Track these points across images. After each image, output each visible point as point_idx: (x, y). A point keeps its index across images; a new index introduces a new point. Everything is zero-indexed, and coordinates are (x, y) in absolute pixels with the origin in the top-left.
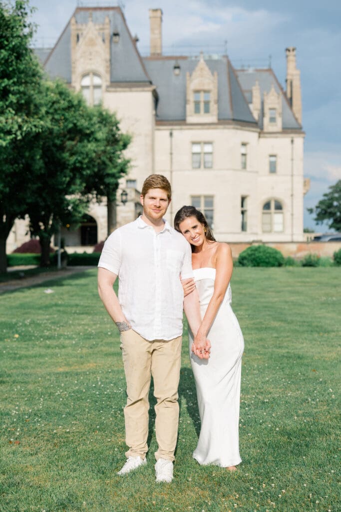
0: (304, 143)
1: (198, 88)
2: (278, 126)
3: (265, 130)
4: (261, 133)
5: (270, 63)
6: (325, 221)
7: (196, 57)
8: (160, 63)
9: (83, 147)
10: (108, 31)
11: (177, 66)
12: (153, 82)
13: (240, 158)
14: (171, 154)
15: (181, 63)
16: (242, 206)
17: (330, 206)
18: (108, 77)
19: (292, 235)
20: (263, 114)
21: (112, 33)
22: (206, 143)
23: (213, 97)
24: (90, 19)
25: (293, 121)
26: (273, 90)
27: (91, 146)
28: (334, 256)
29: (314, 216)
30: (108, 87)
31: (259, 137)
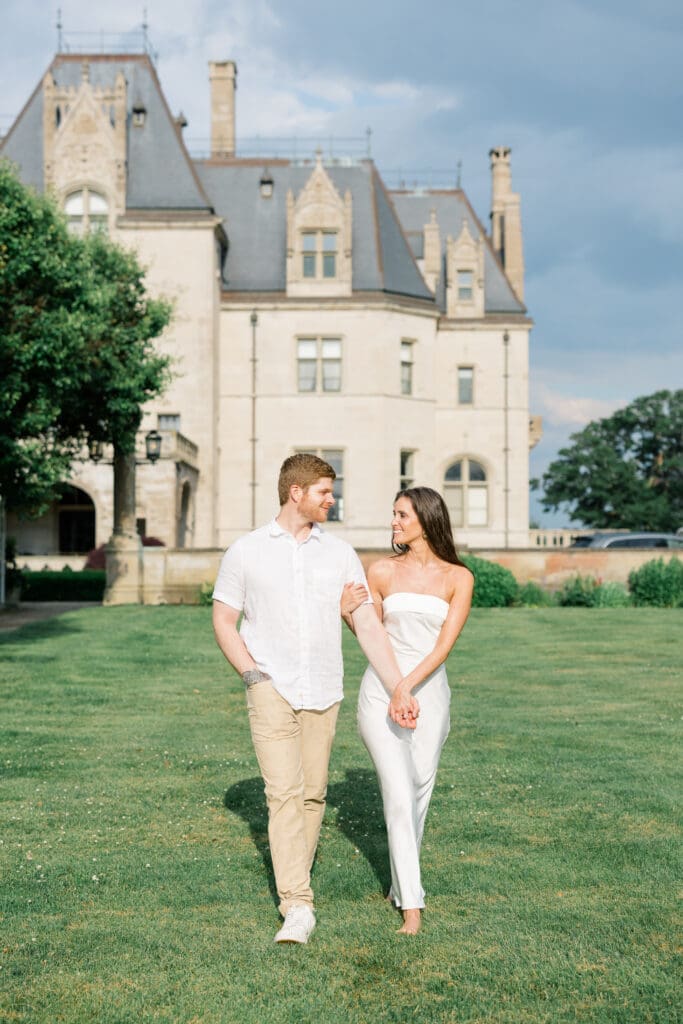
0: (531, 343)
1: (311, 224)
2: (476, 307)
3: (450, 315)
4: (443, 321)
5: (459, 178)
6: (563, 505)
7: (307, 161)
8: (229, 172)
9: (57, 320)
10: (123, 104)
11: (266, 179)
12: (217, 210)
13: (398, 372)
14: (254, 361)
15: (275, 173)
16: (403, 472)
17: (572, 476)
18: (121, 197)
19: (506, 533)
20: (445, 282)
21: (130, 109)
22: (327, 339)
23: (341, 243)
24: (85, 77)
25: (509, 297)
26: (466, 231)
27: (75, 320)
28: (630, 581)
29: (541, 494)
30: (120, 218)
31: (438, 329)
